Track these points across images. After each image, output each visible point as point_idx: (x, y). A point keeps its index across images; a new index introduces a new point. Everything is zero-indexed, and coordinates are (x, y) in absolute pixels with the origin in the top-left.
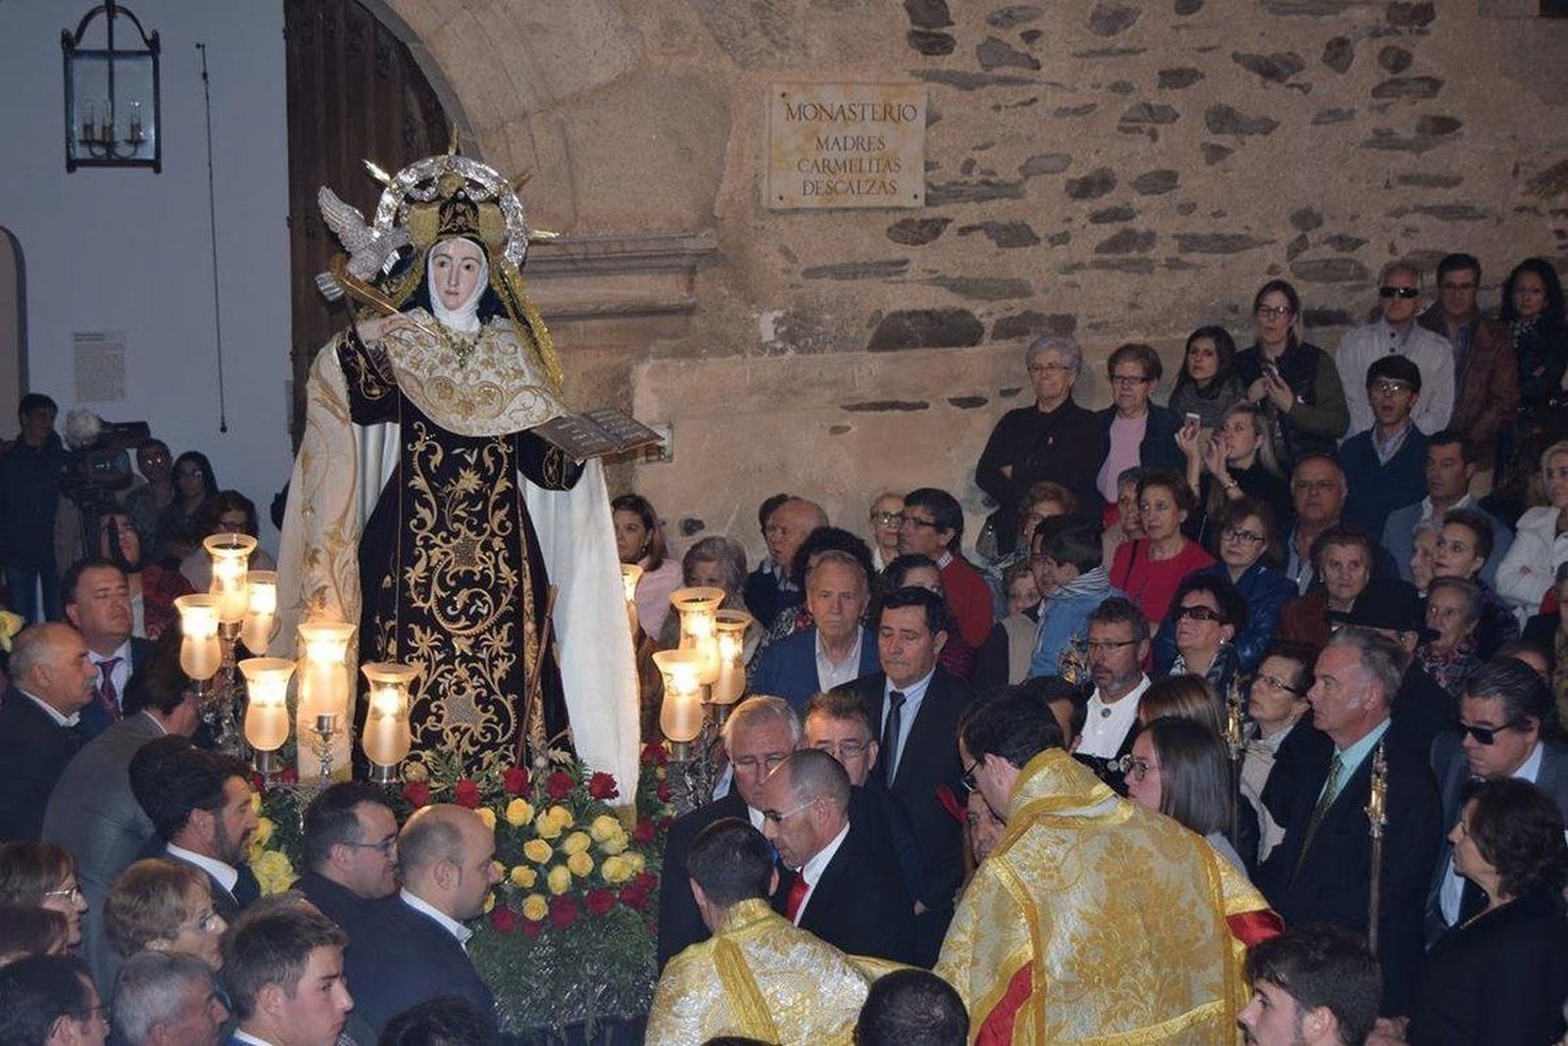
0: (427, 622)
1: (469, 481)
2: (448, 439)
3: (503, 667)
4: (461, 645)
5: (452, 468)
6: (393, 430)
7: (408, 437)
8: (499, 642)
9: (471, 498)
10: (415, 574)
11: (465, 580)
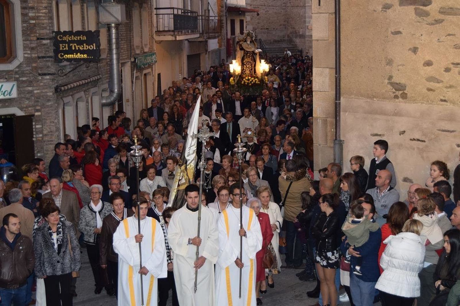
0: (245, 65)
1: (249, 54)
2: (247, 51)
3: (251, 68)
4: (248, 67)
5: (247, 53)
6: (243, 51)
7: (244, 51)
8: (251, 67)
9: (249, 56)
10: (244, 61)
11: (248, 62)
